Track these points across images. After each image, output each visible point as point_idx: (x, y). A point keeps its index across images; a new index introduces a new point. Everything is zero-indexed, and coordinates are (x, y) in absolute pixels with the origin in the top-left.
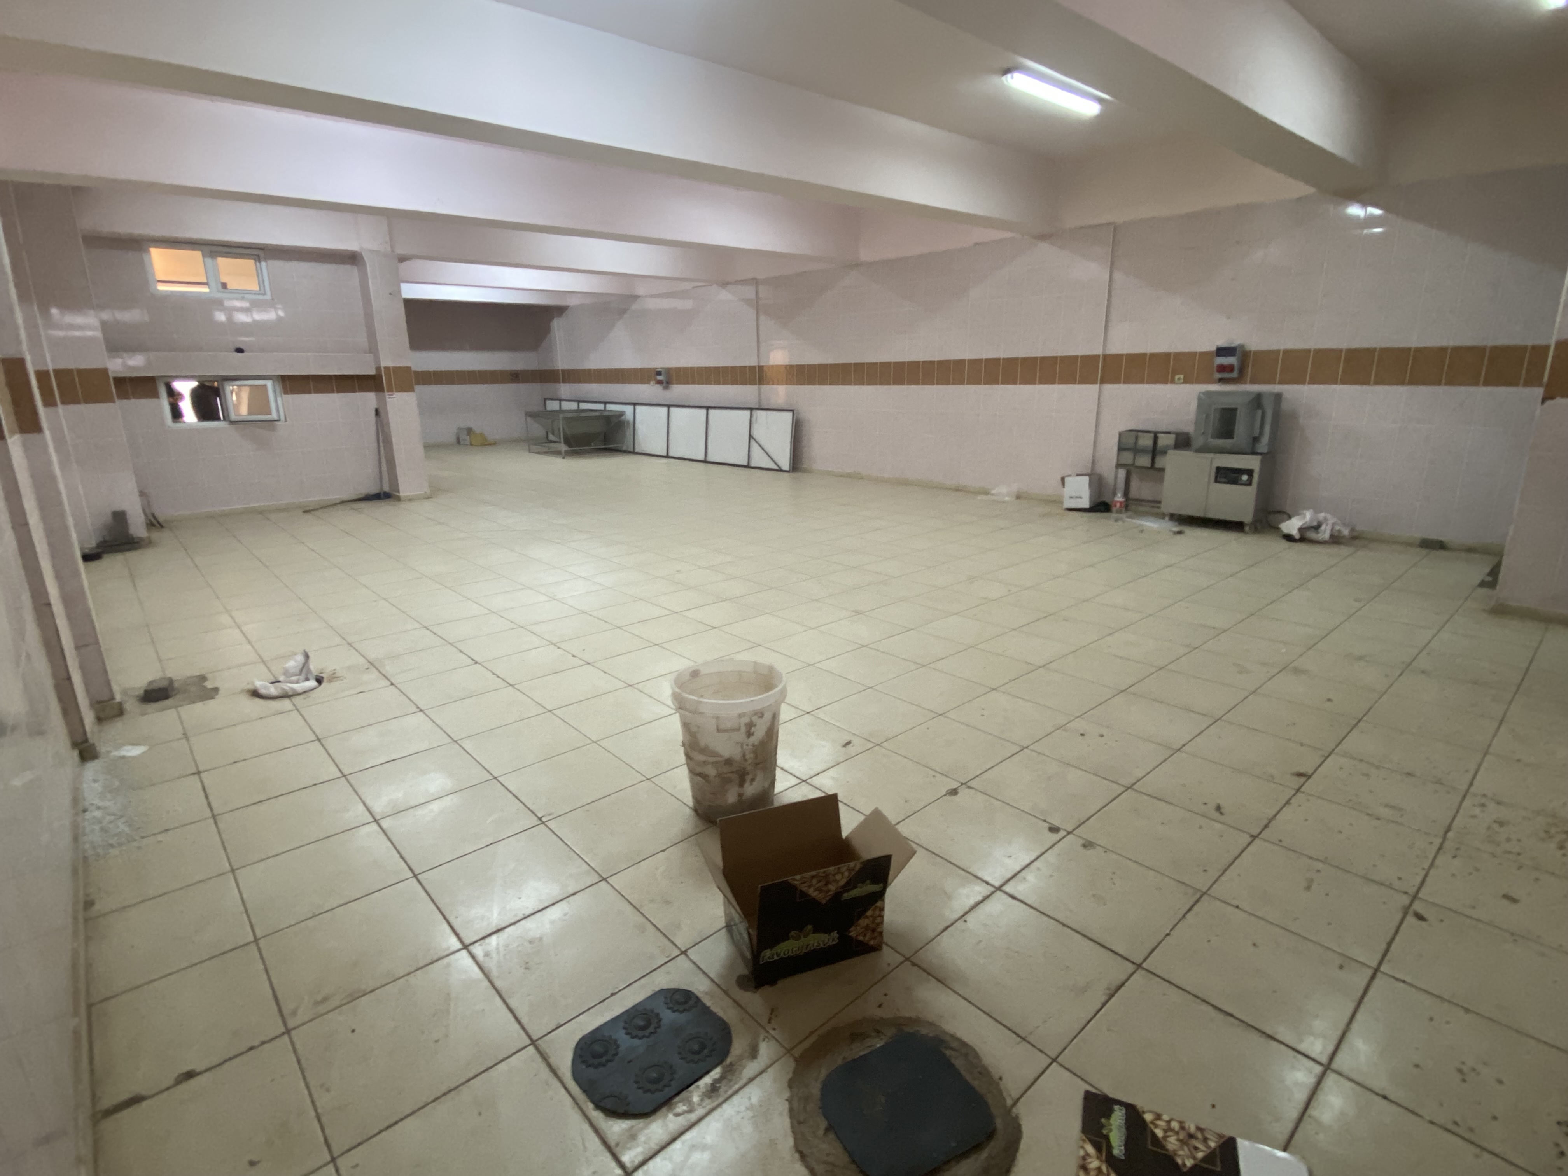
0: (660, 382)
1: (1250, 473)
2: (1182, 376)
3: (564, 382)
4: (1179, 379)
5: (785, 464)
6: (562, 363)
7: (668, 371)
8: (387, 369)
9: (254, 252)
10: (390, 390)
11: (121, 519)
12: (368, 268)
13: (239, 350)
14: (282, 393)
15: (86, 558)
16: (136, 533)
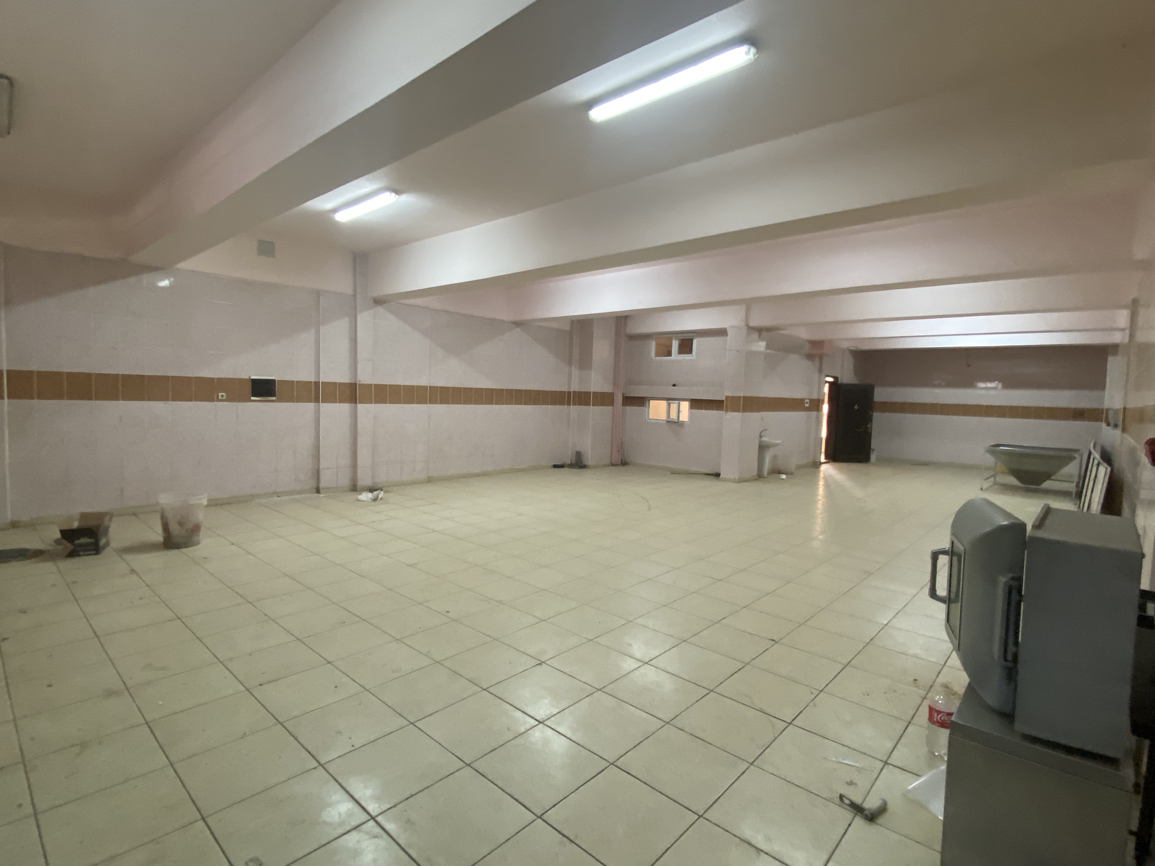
6: (1106, 403)
8: (727, 397)
9: (692, 334)
10: (727, 410)
11: (579, 454)
12: (729, 338)
13: (674, 385)
14: (690, 408)
15: (555, 466)
16: (585, 462)
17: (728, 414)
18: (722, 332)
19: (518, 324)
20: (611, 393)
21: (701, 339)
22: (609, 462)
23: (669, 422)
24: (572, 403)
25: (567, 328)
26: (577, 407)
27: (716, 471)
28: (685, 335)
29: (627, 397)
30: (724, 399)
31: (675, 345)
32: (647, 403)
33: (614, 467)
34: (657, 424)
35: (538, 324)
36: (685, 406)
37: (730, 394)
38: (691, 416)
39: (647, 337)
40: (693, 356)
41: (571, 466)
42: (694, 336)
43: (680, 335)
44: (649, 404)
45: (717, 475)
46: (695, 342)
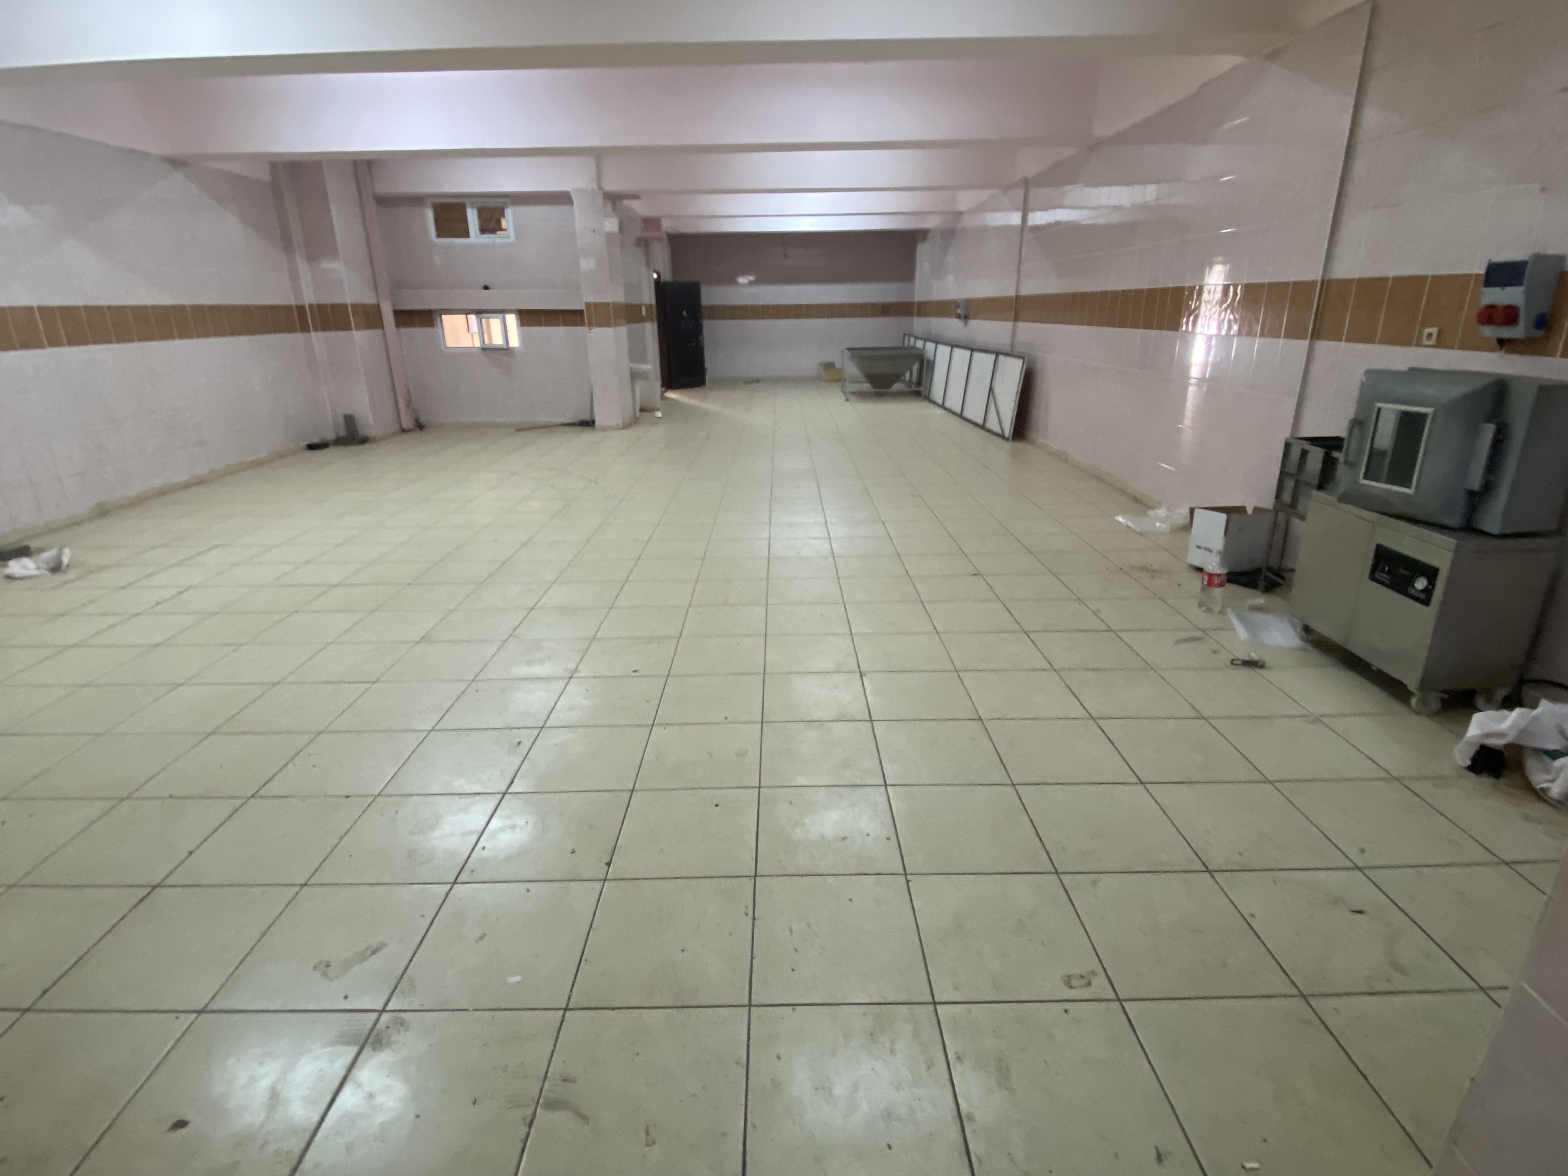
0: (958, 316)
1: (1431, 573)
2: (1434, 331)
3: (919, 315)
4: (1430, 335)
5: (1008, 430)
6: (920, 296)
7: (969, 303)
8: (588, 305)
9: (503, 200)
10: (591, 325)
11: (350, 420)
12: (576, 207)
13: (486, 288)
14: (519, 325)
15: (311, 447)
16: (363, 431)
17: (593, 330)
18: (562, 199)
19: (176, 163)
20: (372, 306)
21: (523, 210)
22: (396, 427)
23: (484, 349)
24: (311, 328)
25: (264, 175)
26: (321, 335)
27: (586, 417)
28: (488, 200)
29: (403, 312)
30: (583, 307)
31: (472, 216)
32: (438, 320)
33: (405, 436)
34: (465, 354)
35: (212, 165)
36: (512, 320)
37: (591, 299)
38: (523, 338)
39: (417, 200)
40: (508, 237)
41: (340, 442)
42: (505, 203)
43: (482, 200)
44: (441, 321)
45: (588, 424)
46: (509, 212)
